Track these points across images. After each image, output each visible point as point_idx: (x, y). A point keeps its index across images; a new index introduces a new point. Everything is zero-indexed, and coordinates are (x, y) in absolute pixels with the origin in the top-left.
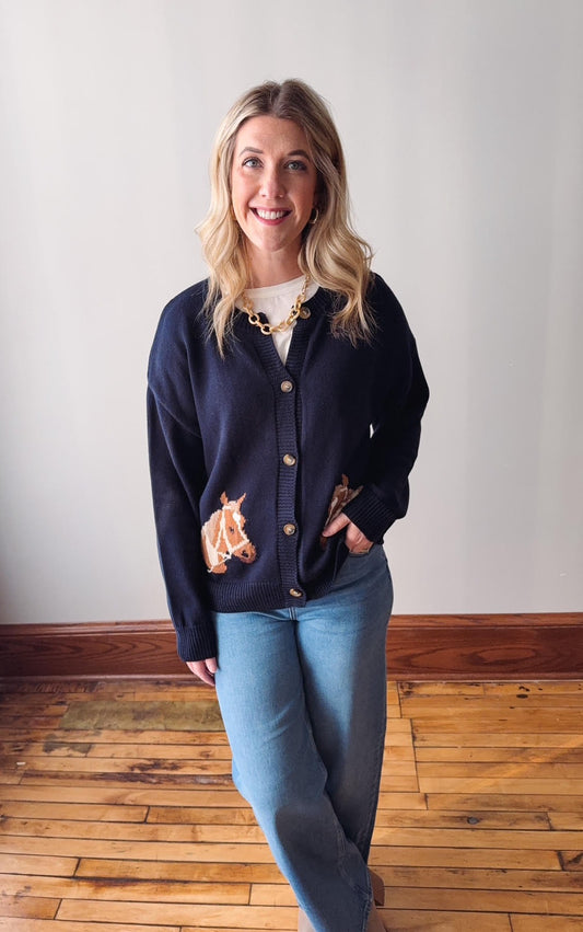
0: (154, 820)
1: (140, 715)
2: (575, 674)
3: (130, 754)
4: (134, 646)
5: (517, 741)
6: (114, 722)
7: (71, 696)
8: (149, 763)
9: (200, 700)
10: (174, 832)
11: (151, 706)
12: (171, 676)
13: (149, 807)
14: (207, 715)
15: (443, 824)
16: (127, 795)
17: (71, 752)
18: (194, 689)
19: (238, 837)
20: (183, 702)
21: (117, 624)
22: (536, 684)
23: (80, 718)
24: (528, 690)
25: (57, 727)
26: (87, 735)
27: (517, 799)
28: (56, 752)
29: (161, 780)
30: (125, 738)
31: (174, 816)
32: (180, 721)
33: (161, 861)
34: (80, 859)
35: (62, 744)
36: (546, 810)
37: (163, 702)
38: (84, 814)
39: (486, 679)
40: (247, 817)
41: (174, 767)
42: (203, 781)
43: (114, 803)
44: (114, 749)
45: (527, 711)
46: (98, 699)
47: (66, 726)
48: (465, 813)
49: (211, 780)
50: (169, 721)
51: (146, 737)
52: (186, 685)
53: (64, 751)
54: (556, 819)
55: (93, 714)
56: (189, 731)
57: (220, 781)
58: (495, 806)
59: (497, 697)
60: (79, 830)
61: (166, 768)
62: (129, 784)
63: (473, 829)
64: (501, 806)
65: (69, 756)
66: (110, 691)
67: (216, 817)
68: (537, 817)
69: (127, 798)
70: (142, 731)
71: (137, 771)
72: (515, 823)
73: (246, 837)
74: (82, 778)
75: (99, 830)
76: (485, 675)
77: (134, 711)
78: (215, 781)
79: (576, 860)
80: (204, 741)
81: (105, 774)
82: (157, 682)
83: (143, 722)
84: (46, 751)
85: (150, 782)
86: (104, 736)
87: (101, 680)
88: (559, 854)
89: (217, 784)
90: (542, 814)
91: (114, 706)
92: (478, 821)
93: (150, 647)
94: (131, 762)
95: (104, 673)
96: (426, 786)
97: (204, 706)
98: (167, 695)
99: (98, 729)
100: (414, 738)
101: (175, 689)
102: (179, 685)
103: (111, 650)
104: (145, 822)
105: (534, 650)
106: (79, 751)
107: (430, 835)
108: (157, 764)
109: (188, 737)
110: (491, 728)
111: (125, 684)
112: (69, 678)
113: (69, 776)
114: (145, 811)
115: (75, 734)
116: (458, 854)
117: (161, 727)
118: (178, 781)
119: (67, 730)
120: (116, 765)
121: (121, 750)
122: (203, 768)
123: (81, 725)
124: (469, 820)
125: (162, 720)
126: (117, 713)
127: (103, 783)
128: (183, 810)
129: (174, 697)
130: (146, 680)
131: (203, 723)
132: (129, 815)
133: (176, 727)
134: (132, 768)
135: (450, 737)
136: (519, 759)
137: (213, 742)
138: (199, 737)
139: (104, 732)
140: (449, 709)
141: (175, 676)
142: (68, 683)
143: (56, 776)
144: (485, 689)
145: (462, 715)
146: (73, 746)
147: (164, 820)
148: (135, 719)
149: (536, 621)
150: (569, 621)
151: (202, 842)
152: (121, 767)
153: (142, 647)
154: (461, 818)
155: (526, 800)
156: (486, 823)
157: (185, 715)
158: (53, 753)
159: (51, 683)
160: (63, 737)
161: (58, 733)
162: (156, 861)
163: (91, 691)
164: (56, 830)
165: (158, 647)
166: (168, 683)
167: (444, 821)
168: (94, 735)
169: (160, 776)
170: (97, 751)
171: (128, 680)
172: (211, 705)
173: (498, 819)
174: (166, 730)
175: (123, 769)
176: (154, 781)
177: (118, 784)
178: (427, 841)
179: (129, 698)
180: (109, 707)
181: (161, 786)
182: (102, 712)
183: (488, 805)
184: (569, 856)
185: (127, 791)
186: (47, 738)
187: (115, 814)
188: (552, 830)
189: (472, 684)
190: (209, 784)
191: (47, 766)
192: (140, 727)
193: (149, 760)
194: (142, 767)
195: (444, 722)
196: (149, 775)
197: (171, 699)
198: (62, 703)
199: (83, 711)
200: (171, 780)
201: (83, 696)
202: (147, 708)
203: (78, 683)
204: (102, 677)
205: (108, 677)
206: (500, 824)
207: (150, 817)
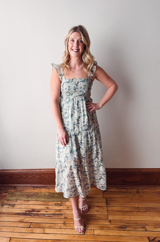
0: (32, 227)
1: (28, 196)
2: (152, 186)
3: (26, 207)
4: (27, 176)
5: (136, 205)
6: (21, 198)
7: (9, 190)
8: (31, 210)
9: (46, 192)
10: (38, 230)
11: (32, 194)
12: (38, 185)
13: (31, 223)
14: (48, 196)
15: (115, 229)
16: (25, 219)
17: (9, 207)
18: (44, 189)
19: (56, 232)
20: (41, 193)
21: (23, 170)
22: (141, 189)
23: (12, 197)
24: (139, 190)
25: (5, 199)
26: (13, 202)
27: (136, 222)
28: (5, 207)
29: (35, 215)
30: (24, 203)
31: (38, 226)
32: (40, 198)
33: (34, 239)
34: (11, 238)
35: (7, 204)
36: (145, 225)
37: (35, 193)
38: (12, 225)
39: (128, 187)
40: (59, 226)
41: (38, 211)
42: (47, 215)
43: (21, 222)
44: (21, 206)
45: (139, 196)
46: (17, 191)
47: (8, 199)
48: (122, 226)
49: (49, 215)
50: (37, 198)
51: (30, 202)
52: (42, 188)
53: (7, 206)
54: (148, 228)
55: (15, 196)
56: (43, 201)
57: (51, 216)
58: (130, 224)
59: (130, 192)
60: (11, 229)
61: (36, 212)
62: (25, 216)
63: (124, 230)
64: (132, 224)
65: (8, 208)
66: (20, 189)
67: (50, 226)
68: (142, 227)
69: (25, 220)
70: (29, 201)
71: (28, 212)
72: (136, 228)
73: (59, 232)
74: (12, 214)
75: (17, 229)
76: (128, 186)
77: (27, 195)
78: (50, 215)
79: (153, 240)
80: (47, 204)
81: (18, 213)
82: (34, 187)
83: (30, 198)
84: (2, 206)
85: (32, 216)
86: (19, 202)
87: (18, 186)
88: (149, 238)
89: (50, 216)
90: (144, 226)
91: (21, 193)
92: (125, 228)
93: (32, 177)
94: (26, 210)
95: (18, 184)
96: (110, 218)
97: (47, 194)
98: (37, 191)
99: (17, 200)
100: (107, 204)
101: (39, 189)
102: (40, 188)
103: (20, 177)
104: (30, 227)
105: (141, 179)
106: (11, 206)
107: (112, 232)
108: (33, 210)
109: (42, 203)
110: (129, 201)
111: (25, 187)
112: (9, 185)
113: (8, 214)
114: (30, 224)
115: (10, 201)
116: (119, 238)
117: (35, 200)
118: (39, 215)
119: (8, 200)
120: (22, 211)
121: (23, 206)
122: (47, 212)
123: (12, 199)
124: (122, 228)
125: (35, 198)
126: (22, 196)
127: (18, 215)
128: (41, 224)
129: (38, 191)
130: (31, 186)
131: (47, 199)
132: (25, 225)
133: (39, 200)
134: (26, 211)
135: (117, 203)
136: (137, 210)
137: (49, 204)
138: (46, 203)
139: (19, 201)
140: (117, 195)
141: (39, 185)
142: (9, 186)
143: (4, 213)
144: (127, 190)
145: (120, 197)
146: (9, 205)
147: (35, 227)
148: (27, 197)
149: (142, 171)
150: (151, 171)
151: (46, 233)
152: (23, 211)
153: (29, 176)
154: (120, 227)
155: (139, 222)
156: (128, 229)
157: (42, 197)
158: (3, 207)
159: (3, 186)
160: (6, 202)
161: (5, 201)
162: (33, 239)
163: (15, 189)
164: (4, 229)
165: (34, 177)
166: (37, 187)
167: (115, 228)
168: (16, 202)
169: (34, 214)
170: (16, 206)
171: (26, 186)
172: (49, 194)
173: (131, 228)
174: (36, 201)
175: (24, 212)
176: (32, 215)
177: (22, 216)
178: (111, 234)
179: (26, 191)
180: (20, 194)
181: (34, 217)
182: (18, 195)
183: (128, 223)
184: (152, 238)
185: (25, 218)
186: (2, 202)
187: (21, 225)
188: (146, 231)
189: (123, 188)
190: (48, 216)
191: (2, 211)
192: (29, 200)
193: (31, 209)
194: (29, 211)
195: (115, 199)
196: (31, 213)
197: (37, 192)
198: (7, 192)
199: (12, 195)
200: (37, 215)
201: (13, 191)
202: (31, 194)
203: (11, 187)
204: (18, 185)
205: (20, 185)
206: (132, 229)
207: (31, 226)
